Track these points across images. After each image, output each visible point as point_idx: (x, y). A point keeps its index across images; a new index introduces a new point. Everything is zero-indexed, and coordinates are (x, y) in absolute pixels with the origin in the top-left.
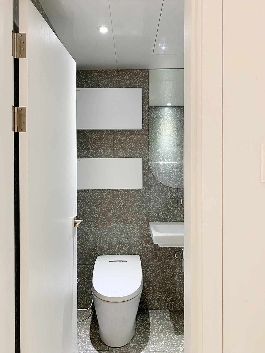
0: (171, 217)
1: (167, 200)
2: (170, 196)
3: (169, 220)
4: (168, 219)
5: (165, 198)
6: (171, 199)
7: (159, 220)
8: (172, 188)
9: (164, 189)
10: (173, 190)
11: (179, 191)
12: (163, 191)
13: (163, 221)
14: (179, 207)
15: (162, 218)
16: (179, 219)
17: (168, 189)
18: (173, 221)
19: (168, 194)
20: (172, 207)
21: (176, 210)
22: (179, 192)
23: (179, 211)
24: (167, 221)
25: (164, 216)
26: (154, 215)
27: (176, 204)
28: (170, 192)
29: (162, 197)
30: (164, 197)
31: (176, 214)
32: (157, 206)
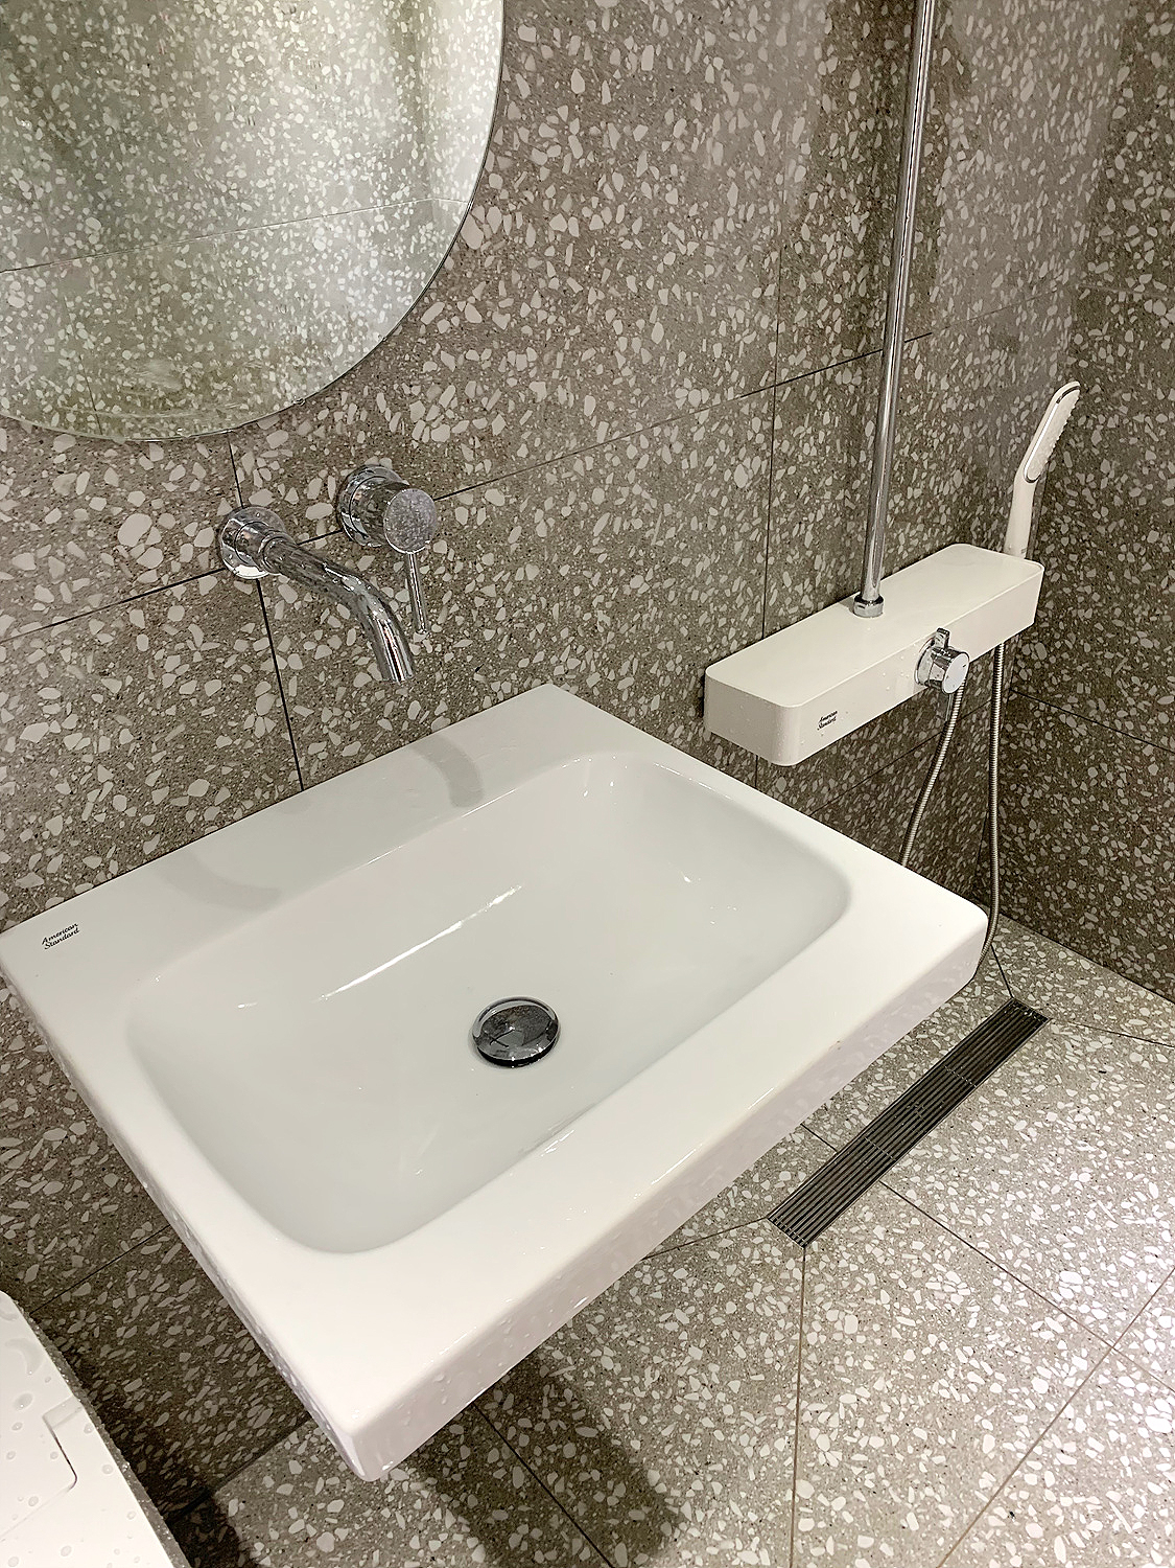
0: (226, 771)
1: (137, 618)
2: (155, 558)
3: (211, 814)
4: (199, 804)
5: (95, 601)
6: (179, 591)
7: (93, 862)
8: (157, 454)
9: (60, 485)
10: (179, 472)
11: (247, 461)
12: (54, 516)
13: (149, 847)
14: (284, 645)
15: (135, 832)
16: (309, 764)
17: (111, 477)
18: (249, 804)
19: (133, 530)
20: (204, 669)
21: (264, 687)
22: (249, 479)
23: (292, 689)
24: (195, 835)
25: (140, 800)
26: (27, 835)
27: (250, 628)
28: (146, 508)
29: (57, 606)
30: (88, 591)
31: (263, 727)
32: (34, 733)
